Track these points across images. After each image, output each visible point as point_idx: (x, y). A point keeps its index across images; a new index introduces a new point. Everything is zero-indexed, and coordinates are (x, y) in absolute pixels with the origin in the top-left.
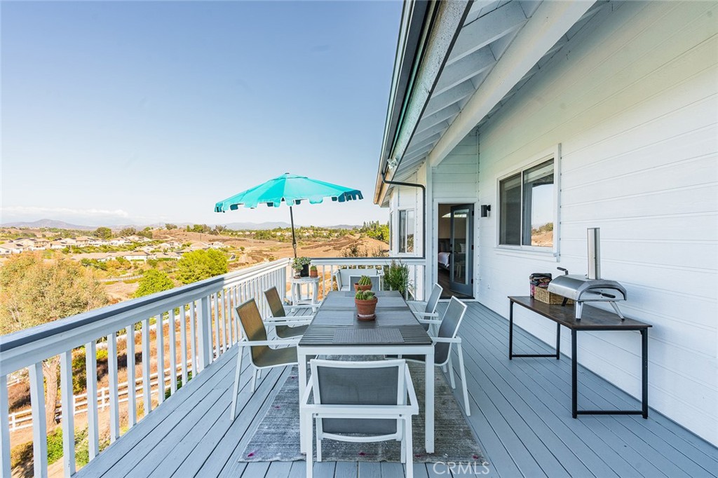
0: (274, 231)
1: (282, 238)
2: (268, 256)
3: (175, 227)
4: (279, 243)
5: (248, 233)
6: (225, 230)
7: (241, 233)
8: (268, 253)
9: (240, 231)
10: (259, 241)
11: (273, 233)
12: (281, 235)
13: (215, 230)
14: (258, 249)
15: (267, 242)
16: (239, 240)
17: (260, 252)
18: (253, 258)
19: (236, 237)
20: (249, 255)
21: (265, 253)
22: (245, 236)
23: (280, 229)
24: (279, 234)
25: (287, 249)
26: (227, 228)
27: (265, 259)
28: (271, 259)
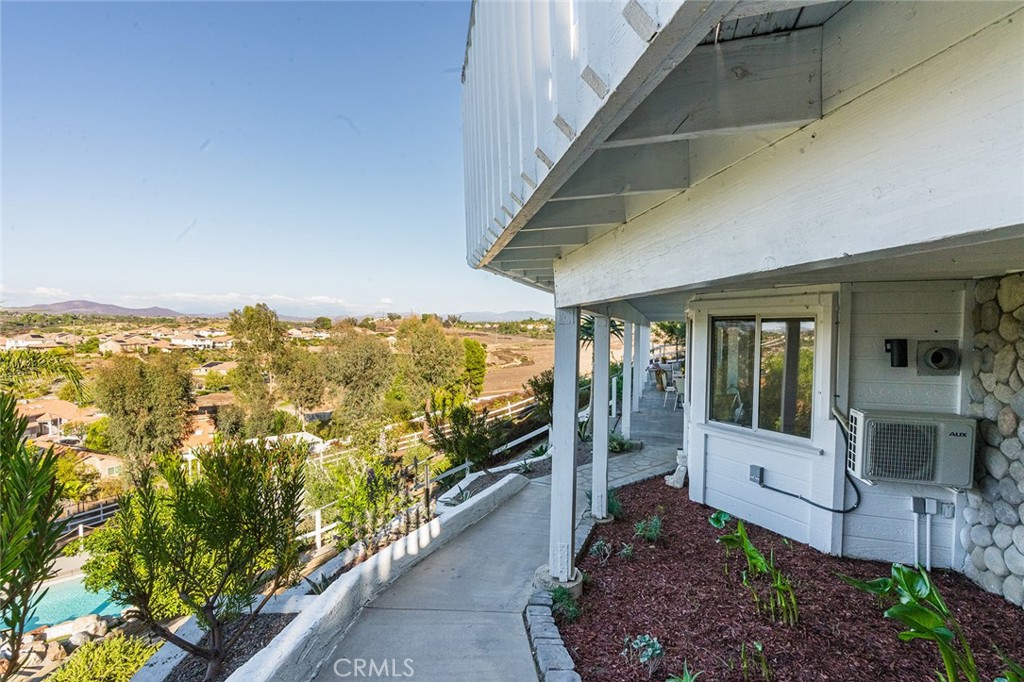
0: (523, 323)
1: (534, 333)
2: (518, 356)
3: (399, 317)
4: (532, 340)
5: (488, 326)
6: (459, 321)
7: (479, 326)
8: (519, 353)
9: (477, 324)
10: (503, 336)
11: (522, 326)
12: (534, 329)
13: (447, 321)
14: (505, 348)
15: (514, 338)
16: (479, 335)
17: (508, 351)
18: (500, 358)
19: (474, 331)
20: (494, 354)
21: (514, 352)
22: (486, 329)
23: (531, 321)
24: (530, 327)
25: (543, 347)
26: (462, 320)
27: (516, 360)
28: (524, 360)
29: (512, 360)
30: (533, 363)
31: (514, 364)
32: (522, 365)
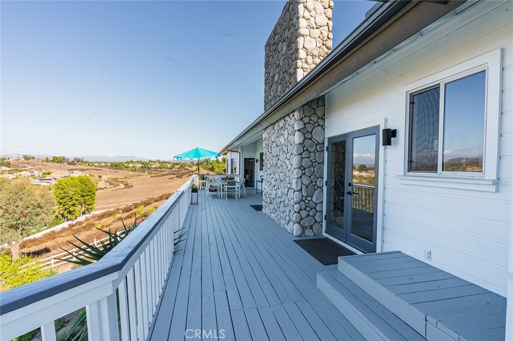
0: (126, 163)
1: (133, 169)
2: (123, 182)
3: (33, 158)
4: (132, 173)
5: (103, 164)
6: (82, 162)
7: (97, 164)
8: (123, 180)
9: (95, 163)
10: (114, 171)
11: (126, 165)
12: (133, 167)
13: (73, 161)
14: (114, 177)
15: (120, 172)
16: (96, 170)
17: (116, 179)
18: (110, 184)
19: (93, 167)
20: (106, 182)
21: (120, 180)
22: (101, 167)
23: (132, 162)
24: (131, 165)
25: (139, 177)
26: (84, 160)
27: (121, 185)
28: (126, 185)
29: (118, 185)
30: (132, 186)
31: (119, 187)
32: (124, 188)
